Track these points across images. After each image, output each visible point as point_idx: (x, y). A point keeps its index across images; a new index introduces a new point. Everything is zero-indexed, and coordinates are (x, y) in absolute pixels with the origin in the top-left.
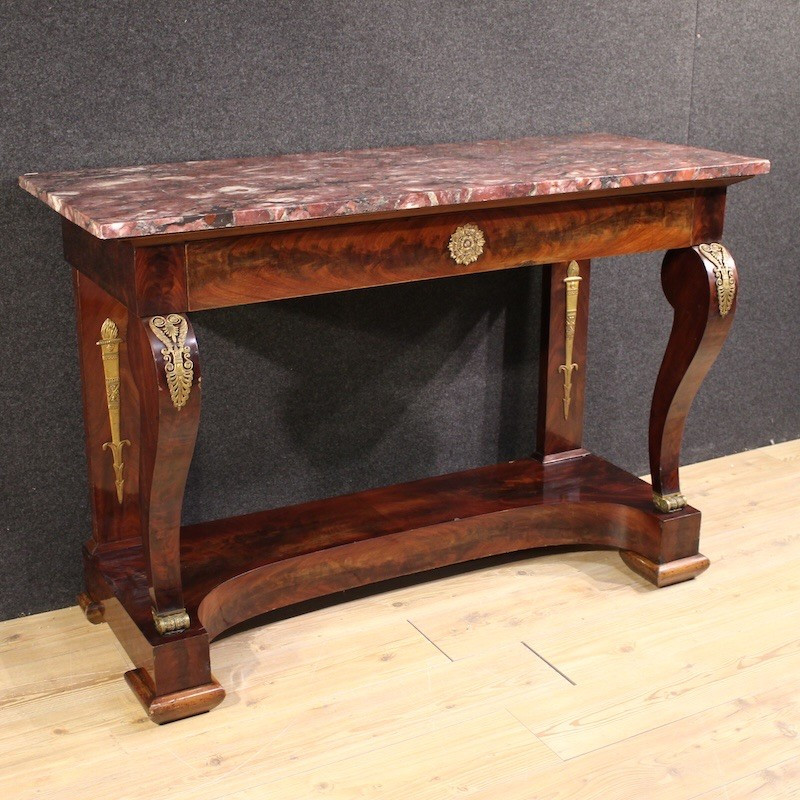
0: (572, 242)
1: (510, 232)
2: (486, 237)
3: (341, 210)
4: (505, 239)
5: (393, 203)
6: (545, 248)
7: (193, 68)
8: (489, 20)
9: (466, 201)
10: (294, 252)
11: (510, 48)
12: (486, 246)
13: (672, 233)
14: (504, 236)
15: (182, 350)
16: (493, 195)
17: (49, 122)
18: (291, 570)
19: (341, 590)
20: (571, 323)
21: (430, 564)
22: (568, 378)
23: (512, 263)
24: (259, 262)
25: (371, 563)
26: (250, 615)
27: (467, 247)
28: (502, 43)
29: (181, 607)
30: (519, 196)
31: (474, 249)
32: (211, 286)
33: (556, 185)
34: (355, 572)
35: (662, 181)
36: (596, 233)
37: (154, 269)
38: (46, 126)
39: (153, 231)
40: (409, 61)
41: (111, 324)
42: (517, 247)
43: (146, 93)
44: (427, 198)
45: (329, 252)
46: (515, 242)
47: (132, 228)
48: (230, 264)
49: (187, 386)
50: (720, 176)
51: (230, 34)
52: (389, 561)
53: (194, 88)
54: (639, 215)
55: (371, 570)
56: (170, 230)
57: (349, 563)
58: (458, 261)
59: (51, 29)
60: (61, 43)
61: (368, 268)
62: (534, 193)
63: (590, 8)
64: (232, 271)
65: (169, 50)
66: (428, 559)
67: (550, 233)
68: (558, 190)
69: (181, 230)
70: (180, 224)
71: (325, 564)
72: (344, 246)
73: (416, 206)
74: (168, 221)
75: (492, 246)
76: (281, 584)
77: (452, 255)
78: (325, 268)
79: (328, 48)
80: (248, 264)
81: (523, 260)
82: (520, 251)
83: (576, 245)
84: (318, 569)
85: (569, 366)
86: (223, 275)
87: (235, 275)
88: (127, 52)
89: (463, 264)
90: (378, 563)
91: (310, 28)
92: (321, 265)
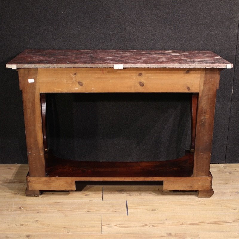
7: (65, 25)
11: (167, 24)
28: (164, 22)
40: (131, 26)
43: (52, 32)
51: (76, 17)
65: (58, 20)
79: (105, 21)
88: (47, 20)
91: (99, 16)
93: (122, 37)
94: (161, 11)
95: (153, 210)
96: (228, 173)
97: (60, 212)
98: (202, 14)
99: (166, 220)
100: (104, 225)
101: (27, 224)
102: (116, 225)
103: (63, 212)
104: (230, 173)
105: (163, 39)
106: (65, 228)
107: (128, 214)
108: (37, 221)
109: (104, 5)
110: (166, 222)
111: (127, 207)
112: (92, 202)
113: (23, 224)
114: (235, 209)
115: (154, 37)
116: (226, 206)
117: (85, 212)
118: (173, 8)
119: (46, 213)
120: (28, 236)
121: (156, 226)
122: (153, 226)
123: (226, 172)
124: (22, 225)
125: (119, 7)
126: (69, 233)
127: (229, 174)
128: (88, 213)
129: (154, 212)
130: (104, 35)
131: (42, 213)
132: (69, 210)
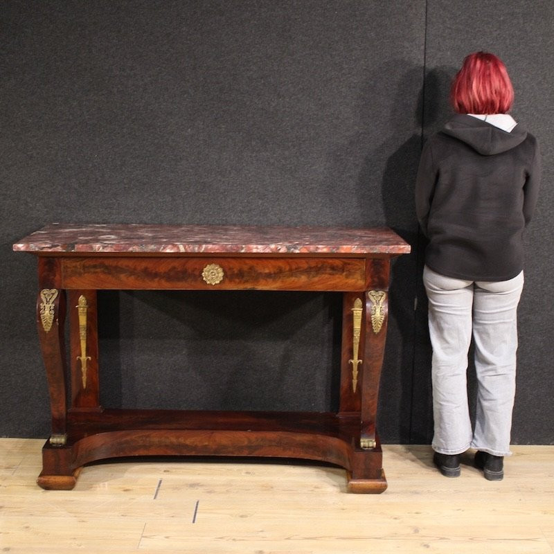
0: (280, 280)
1: (240, 271)
2: (224, 271)
3: (131, 249)
4: (237, 274)
5: (159, 248)
6: (262, 281)
7: (100, 178)
8: (272, 161)
9: (201, 251)
10: (116, 267)
11: (286, 176)
12: (225, 276)
13: (350, 282)
14: (236, 272)
15: (50, 305)
16: (218, 249)
17: (29, 200)
18: (148, 436)
19: (177, 454)
20: (357, 335)
21: (233, 453)
22: (355, 368)
23: (241, 287)
24: (98, 270)
25: (195, 444)
26: (122, 455)
27: (213, 276)
28: (280, 173)
29: (63, 434)
30: (234, 251)
31: (217, 277)
32: (74, 278)
33: (257, 248)
34: (186, 446)
35: (329, 252)
36: (296, 277)
37: (46, 267)
38: (27, 202)
39: (37, 250)
40: (220, 180)
41: (84, 298)
42: (245, 279)
43: (76, 189)
44: (178, 248)
45: (135, 269)
46: (243, 277)
47: (27, 247)
48: (84, 269)
49: (51, 322)
50: (372, 252)
51: (119, 163)
52: (206, 445)
53: (99, 188)
54: (325, 270)
55: (195, 448)
56: (45, 250)
57: (181, 440)
58: (208, 283)
59: (31, 157)
60: (35, 164)
61: (156, 280)
62: (243, 251)
63: (340, 155)
64: (85, 273)
65: (87, 169)
66: (231, 449)
67: (266, 273)
68: (259, 251)
69: (50, 250)
70: (50, 248)
71: (168, 438)
72: (143, 268)
73: (172, 251)
74: (44, 246)
75: (228, 276)
76: (141, 443)
77: (204, 279)
78: (133, 277)
79: (172, 172)
80: (92, 270)
81: (249, 286)
82: (247, 281)
83: (282, 282)
84: (163, 439)
85: (355, 361)
86: (80, 274)
87: (86, 275)
88: (67, 169)
89: (211, 284)
90: (200, 445)
91: (162, 162)
92: (130, 275)
93: (204, 200)
94: (274, 154)
95: (242, 516)
97: (71, 515)
98: (352, 159)
99: (262, 531)
100: (146, 537)
101: (7, 531)
102: (167, 537)
103: (77, 515)
104: (413, 460)
105: (279, 205)
106: (75, 539)
107: (194, 522)
108: (27, 527)
109: (170, 143)
110: (261, 534)
111: (196, 510)
112: (135, 501)
114: (396, 519)
115: (263, 200)
116: (382, 513)
117: (118, 516)
118: (296, 148)
119: (46, 516)
120: (7, 549)
121: (240, 540)
122: (234, 540)
123: (405, 459)
125: (198, 146)
126: (81, 547)
127: (409, 462)
128: (122, 517)
129: (244, 519)
130: (172, 197)
131: (40, 516)
132: (88, 513)
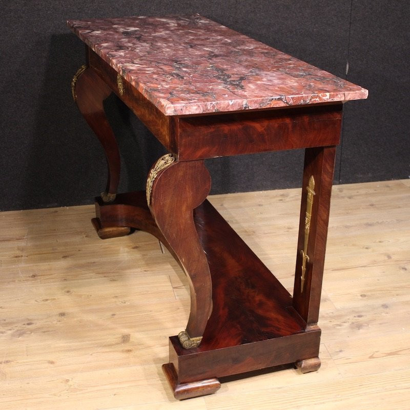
96: (346, 199)
97: (101, 275)
101: (53, 297)
104: (350, 198)
106: (116, 297)
113: (48, 298)
114: (367, 248)
116: (354, 245)
117: (141, 272)
119: (78, 279)
123: (343, 197)
124: (47, 300)
126: (126, 304)
127: (348, 200)
128: (145, 272)
132: (114, 272)
